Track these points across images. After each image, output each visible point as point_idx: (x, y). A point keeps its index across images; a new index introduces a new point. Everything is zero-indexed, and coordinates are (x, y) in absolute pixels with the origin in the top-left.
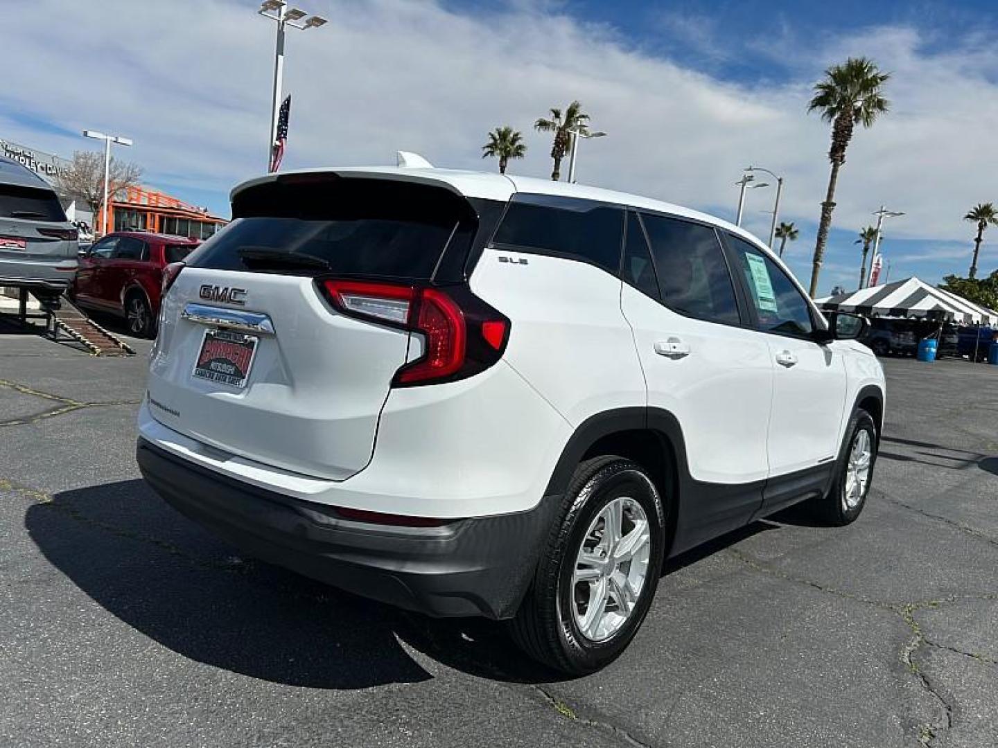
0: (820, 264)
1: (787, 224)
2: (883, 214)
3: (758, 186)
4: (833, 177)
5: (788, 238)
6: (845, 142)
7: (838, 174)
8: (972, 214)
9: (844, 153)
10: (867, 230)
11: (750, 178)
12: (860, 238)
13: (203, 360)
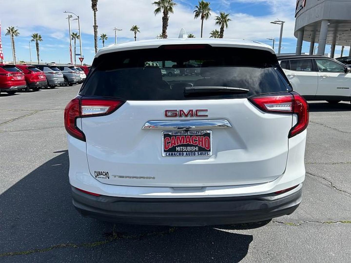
0: (97, 48)
1: (75, 33)
2: (116, 30)
3: (74, 19)
4: (95, 16)
5: (76, 38)
6: (96, 3)
7: (96, 15)
8: (132, 29)
9: (97, 7)
10: (102, 35)
11: (71, 16)
12: (101, 38)
13: (168, 148)
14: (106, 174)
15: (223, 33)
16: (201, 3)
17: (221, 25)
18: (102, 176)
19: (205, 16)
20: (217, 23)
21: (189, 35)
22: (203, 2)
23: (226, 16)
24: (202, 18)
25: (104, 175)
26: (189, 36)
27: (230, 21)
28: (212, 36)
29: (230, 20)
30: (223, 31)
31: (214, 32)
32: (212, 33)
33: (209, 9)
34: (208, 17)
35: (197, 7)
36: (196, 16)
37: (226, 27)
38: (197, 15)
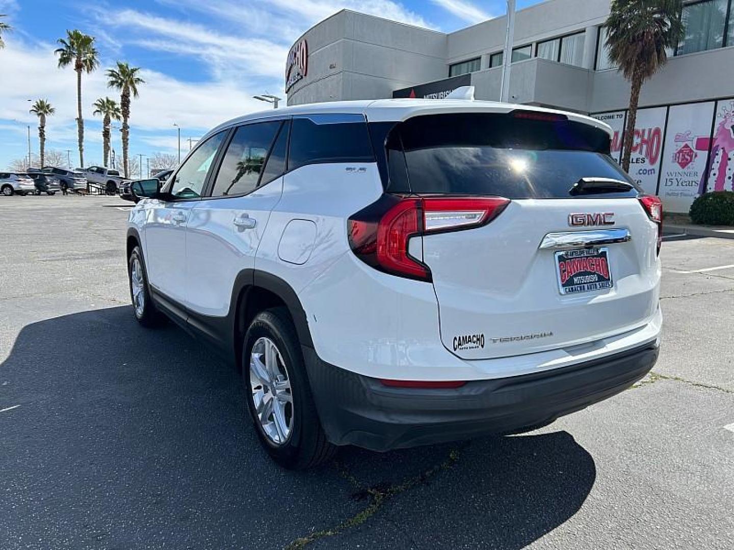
13: (564, 280)
14: (478, 339)
15: (128, 107)
16: (73, 34)
17: (122, 89)
18: (470, 344)
19: (84, 64)
20: (112, 83)
21: (39, 102)
22: (76, 33)
23: (133, 71)
24: (79, 67)
25: (474, 343)
26: (38, 105)
27: (142, 83)
28: (99, 110)
29: (142, 81)
30: (129, 102)
31: (104, 102)
32: (99, 103)
33: (94, 50)
34: (92, 67)
35: (63, 42)
36: (61, 61)
37: (135, 94)
38: (64, 61)
